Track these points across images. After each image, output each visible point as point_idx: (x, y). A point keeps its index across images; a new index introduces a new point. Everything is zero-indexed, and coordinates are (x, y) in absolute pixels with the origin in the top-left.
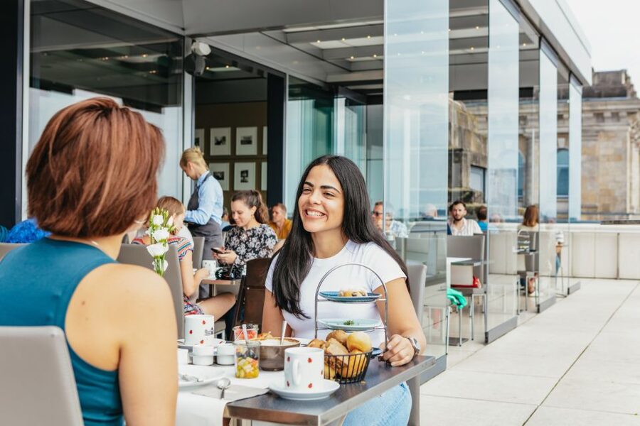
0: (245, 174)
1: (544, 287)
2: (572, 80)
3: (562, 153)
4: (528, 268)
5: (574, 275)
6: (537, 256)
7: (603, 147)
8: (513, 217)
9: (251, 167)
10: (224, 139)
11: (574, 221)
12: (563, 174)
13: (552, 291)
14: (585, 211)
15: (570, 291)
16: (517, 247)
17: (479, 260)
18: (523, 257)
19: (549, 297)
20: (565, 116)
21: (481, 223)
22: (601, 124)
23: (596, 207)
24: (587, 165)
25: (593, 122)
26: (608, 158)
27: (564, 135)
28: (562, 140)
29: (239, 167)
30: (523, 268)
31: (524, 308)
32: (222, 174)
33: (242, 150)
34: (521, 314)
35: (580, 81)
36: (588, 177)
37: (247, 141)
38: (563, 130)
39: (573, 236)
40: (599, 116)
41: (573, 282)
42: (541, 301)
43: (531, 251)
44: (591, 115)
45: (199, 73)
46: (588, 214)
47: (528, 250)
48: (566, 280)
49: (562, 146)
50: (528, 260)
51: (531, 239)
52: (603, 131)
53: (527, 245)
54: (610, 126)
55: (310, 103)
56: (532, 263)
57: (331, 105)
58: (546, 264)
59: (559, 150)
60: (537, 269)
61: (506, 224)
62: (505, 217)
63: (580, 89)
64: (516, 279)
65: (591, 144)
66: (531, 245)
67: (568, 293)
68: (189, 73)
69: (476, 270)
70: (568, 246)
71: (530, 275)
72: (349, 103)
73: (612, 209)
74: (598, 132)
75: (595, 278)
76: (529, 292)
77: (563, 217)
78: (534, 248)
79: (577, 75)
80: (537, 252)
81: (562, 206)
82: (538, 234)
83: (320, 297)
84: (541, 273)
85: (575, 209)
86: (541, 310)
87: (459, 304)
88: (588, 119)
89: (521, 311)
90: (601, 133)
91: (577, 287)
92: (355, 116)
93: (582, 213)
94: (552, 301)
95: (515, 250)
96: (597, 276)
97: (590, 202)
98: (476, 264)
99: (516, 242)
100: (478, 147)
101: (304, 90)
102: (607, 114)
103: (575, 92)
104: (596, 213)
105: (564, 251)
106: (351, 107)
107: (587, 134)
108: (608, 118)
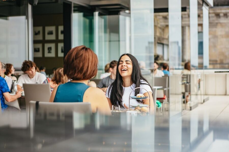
0: (50, 49)
1: (193, 100)
2: (204, 5)
3: (200, 34)
4: (186, 91)
5: (207, 94)
6: (190, 86)
7: (220, 31)
8: (177, 67)
9: (53, 46)
10: (39, 32)
11: (206, 68)
12: (201, 44)
13: (196, 101)
14: (211, 62)
15: (205, 101)
16: (181, 81)
17: (165, 87)
18: (184, 86)
19: (195, 104)
20: (201, 15)
21: (164, 71)
22: (219, 19)
23: (216, 61)
24: (212, 40)
25: (215, 18)
26: (222, 36)
27: (200, 25)
28: (200, 28)
29: (47, 46)
30: (184, 91)
31: (184, 109)
32: (39, 49)
33: (48, 37)
34: (184, 111)
35: (207, 5)
36: (213, 46)
37: (51, 33)
38: (200, 22)
39: (206, 76)
40: (218, 15)
41: (206, 97)
42: (192, 105)
43: (187, 83)
44: (213, 15)
45: (35, 4)
46: (213, 64)
47: (186, 83)
48: (202, 96)
49: (200, 30)
50: (186, 87)
51: (187, 78)
52: (220, 23)
53: (185, 80)
54: (223, 20)
55: (81, 14)
56: (187, 88)
57: (93, 15)
58: (194, 88)
59: (199, 32)
60: (190, 91)
61: (175, 71)
62: (174, 67)
63: (207, 8)
64: (181, 96)
65: (214, 29)
66: (187, 80)
67: (204, 102)
68: (30, 4)
69: (165, 92)
70: (203, 80)
71: (187, 94)
72: (100, 15)
73: (225, 62)
74: (217, 23)
75: (215, 95)
76: (187, 102)
77: (201, 66)
78: (188, 81)
79: (206, 2)
80: (190, 84)
81: (200, 60)
82: (190, 75)
83: (130, 98)
84: (192, 93)
85: (206, 62)
86: (192, 109)
87: (158, 106)
88: (212, 17)
89: (183, 110)
90: (219, 24)
91: (208, 99)
92: (103, 20)
93: (210, 64)
94: (196, 106)
95: (180, 83)
96: (217, 94)
97: (214, 58)
98: (165, 89)
99: (181, 79)
100: (160, 33)
101: (79, 9)
102: (222, 15)
103: (205, 10)
104: (217, 64)
105: (201, 83)
106: (101, 16)
107: (211, 24)
108: (222, 16)
